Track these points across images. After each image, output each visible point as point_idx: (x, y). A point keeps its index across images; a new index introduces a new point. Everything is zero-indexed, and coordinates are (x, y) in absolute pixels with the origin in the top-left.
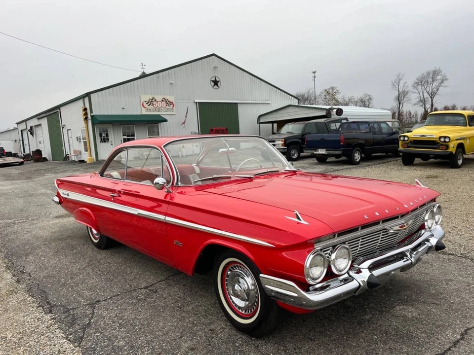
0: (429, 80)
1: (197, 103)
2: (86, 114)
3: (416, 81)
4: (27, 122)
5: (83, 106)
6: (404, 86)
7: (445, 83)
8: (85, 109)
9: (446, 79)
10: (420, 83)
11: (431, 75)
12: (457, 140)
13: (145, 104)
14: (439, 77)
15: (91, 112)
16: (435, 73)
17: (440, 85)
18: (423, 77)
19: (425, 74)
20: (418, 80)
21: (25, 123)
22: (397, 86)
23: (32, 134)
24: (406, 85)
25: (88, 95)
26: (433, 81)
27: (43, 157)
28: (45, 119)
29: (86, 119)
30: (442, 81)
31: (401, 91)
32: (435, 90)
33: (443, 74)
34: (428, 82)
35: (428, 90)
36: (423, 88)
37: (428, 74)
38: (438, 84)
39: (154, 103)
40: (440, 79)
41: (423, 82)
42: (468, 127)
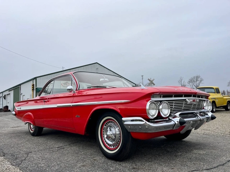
0: (195, 80)
1: (87, 85)
2: (33, 87)
3: (189, 81)
4: (3, 93)
5: (32, 83)
6: (184, 83)
7: (202, 82)
8: (33, 85)
9: (203, 80)
10: (191, 82)
11: (196, 78)
12: (212, 99)
13: (63, 84)
14: (199, 79)
15: (36, 86)
16: (197, 77)
17: (200, 83)
18: (192, 79)
19: (193, 78)
20: (189, 80)
21: (2, 93)
22: (181, 83)
23: (5, 99)
24: (184, 82)
25: (35, 78)
26: (197, 81)
27: (9, 109)
28: (13, 91)
29: (33, 89)
30: (201, 81)
31: (182, 85)
32: (198, 85)
33: (201, 78)
34: (194, 81)
35: (195, 84)
36: (192, 84)
37: (194, 77)
38: (199, 82)
39: (67, 84)
40: (200, 80)
41: (192, 81)
42: (216, 94)
